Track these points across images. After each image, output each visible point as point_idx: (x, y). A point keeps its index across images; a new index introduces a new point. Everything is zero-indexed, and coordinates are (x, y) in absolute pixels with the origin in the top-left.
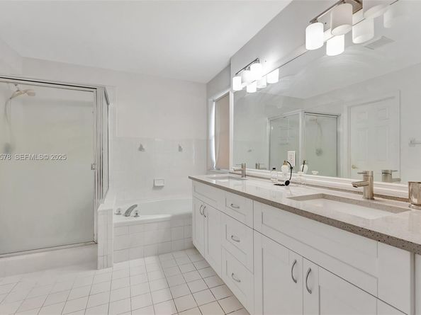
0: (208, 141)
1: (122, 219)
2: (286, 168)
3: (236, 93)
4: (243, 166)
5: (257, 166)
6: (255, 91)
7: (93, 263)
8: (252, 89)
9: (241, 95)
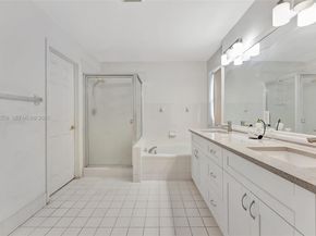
0: (208, 105)
1: (147, 154)
2: (260, 125)
3: (226, 67)
4: (229, 123)
5: (242, 124)
6: (241, 63)
7: (130, 178)
8: (238, 62)
9: (230, 68)
